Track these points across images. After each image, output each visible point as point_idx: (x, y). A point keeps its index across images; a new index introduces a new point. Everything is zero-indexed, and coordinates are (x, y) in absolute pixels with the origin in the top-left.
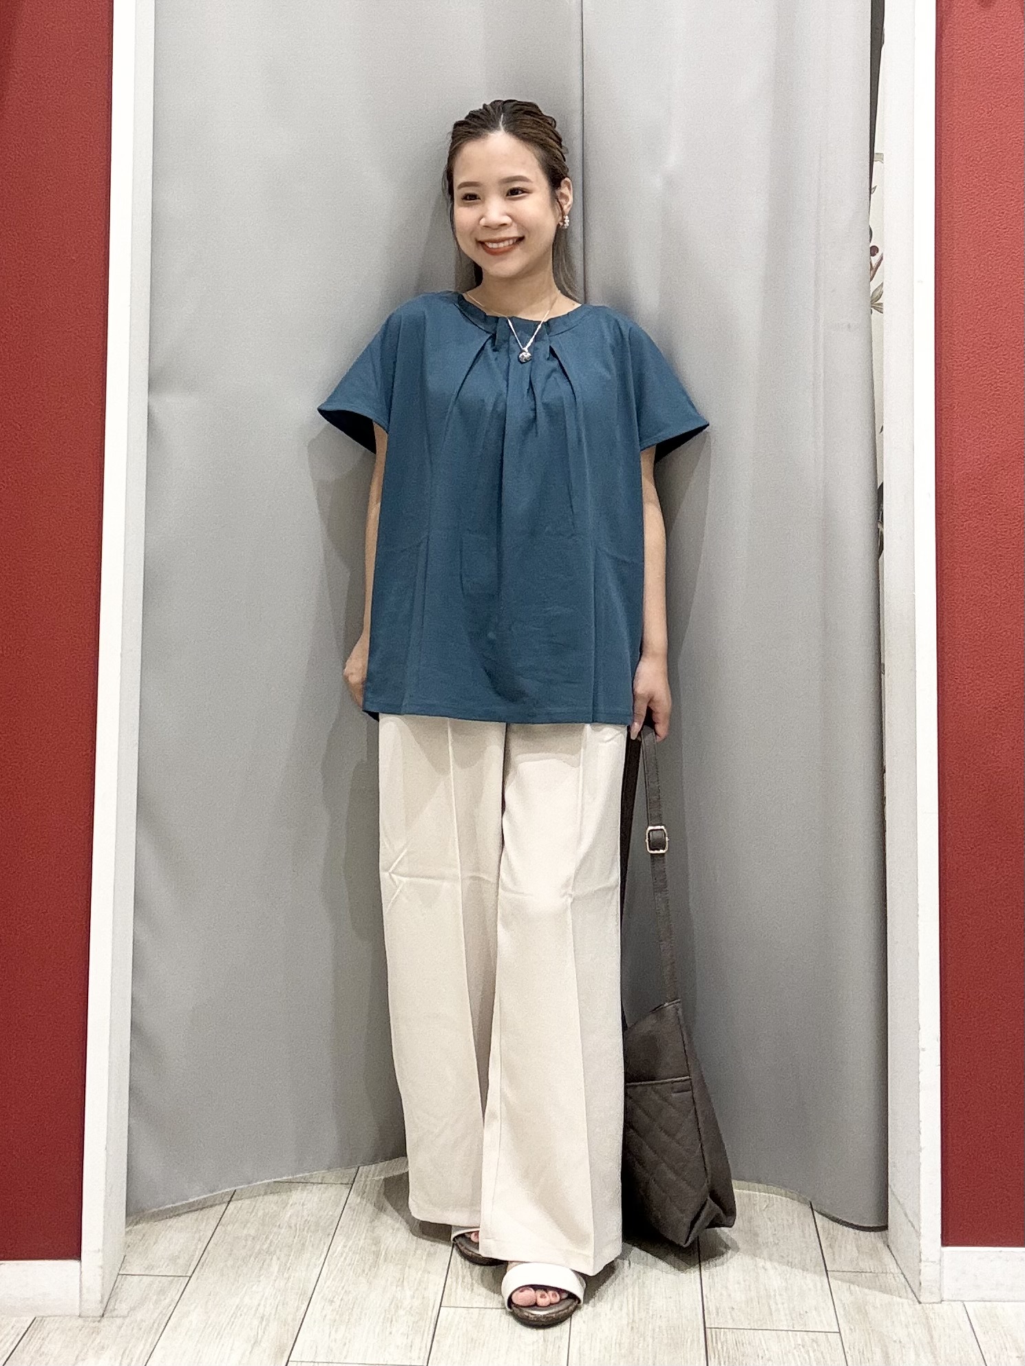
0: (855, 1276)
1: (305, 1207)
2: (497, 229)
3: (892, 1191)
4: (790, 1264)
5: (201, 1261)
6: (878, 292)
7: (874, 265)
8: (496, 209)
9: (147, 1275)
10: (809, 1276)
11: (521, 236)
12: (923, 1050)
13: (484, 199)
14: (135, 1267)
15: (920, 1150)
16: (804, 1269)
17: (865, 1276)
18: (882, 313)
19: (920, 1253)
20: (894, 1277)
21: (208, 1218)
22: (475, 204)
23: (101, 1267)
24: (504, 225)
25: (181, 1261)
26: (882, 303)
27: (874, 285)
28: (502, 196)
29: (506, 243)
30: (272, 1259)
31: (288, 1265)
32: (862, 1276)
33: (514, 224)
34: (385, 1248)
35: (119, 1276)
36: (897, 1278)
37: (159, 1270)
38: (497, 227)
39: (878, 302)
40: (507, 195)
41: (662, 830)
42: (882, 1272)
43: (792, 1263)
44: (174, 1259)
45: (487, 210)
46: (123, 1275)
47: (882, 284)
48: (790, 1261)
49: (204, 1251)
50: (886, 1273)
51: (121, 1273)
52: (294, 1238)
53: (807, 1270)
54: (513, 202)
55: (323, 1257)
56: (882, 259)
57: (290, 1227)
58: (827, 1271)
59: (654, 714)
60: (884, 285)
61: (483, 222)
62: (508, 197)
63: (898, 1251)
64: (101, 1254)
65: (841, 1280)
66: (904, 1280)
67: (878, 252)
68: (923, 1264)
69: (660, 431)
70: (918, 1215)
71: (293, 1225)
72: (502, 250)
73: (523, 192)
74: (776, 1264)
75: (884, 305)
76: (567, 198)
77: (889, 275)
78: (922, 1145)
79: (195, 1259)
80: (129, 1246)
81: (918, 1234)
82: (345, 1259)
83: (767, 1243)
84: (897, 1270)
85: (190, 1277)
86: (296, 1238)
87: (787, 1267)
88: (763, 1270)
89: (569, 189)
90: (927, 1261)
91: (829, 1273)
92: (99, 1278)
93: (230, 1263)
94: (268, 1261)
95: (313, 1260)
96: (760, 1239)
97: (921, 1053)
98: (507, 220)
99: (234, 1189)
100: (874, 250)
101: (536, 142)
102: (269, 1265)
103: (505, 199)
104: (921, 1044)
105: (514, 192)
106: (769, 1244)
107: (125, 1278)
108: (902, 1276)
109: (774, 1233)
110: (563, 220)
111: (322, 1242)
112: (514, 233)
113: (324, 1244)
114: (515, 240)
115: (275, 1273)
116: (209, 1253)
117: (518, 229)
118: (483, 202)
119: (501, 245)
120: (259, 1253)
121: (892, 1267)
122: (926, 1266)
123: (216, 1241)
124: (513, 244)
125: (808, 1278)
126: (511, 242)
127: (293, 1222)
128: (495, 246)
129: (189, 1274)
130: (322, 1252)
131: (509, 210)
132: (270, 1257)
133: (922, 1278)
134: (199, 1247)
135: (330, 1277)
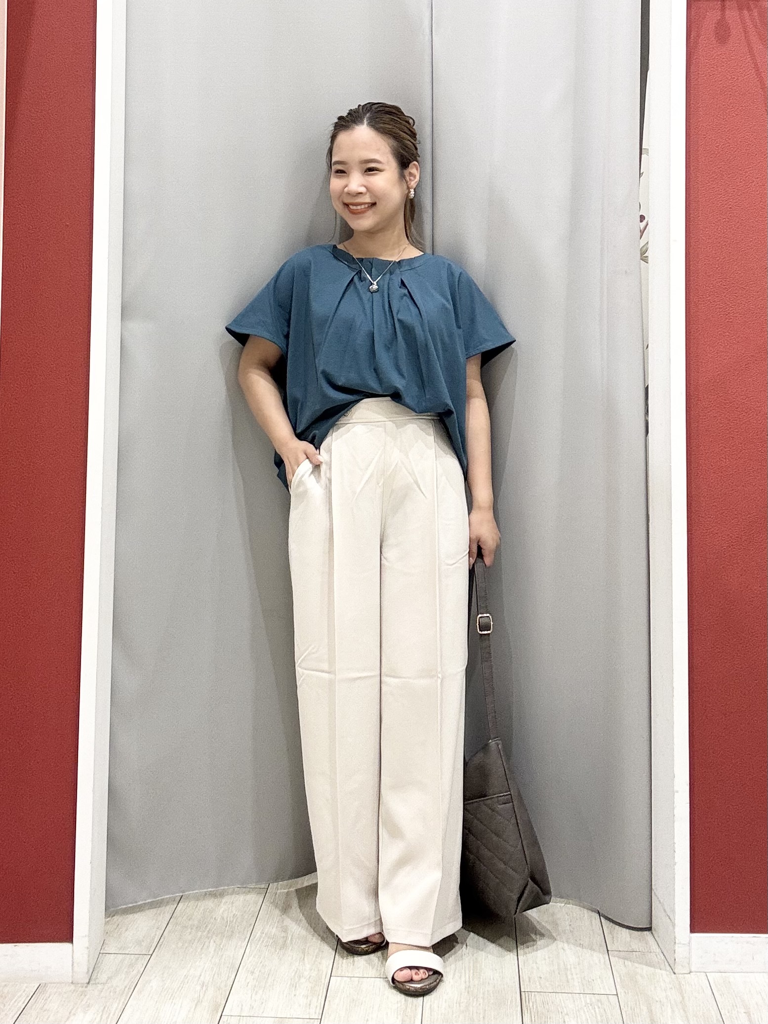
0: (628, 954)
1: (234, 905)
2: (356, 196)
3: (655, 893)
4: (581, 946)
5: (160, 943)
6: (645, 248)
7: (642, 228)
8: (356, 182)
9: (120, 954)
10: (595, 954)
11: (373, 201)
12: (677, 792)
13: (349, 174)
14: (111, 948)
15: (675, 864)
16: (592, 949)
17: (636, 955)
18: (647, 263)
19: (675, 938)
20: (656, 955)
21: (164, 913)
22: (343, 176)
23: (88, 948)
24: (361, 193)
25: (144, 944)
26: (648, 256)
27: (642, 242)
28: (362, 172)
29: (363, 207)
30: (210, 942)
31: (221, 946)
32: (633, 954)
33: (368, 194)
34: (291, 934)
35: (99, 955)
36: (658, 956)
37: (129, 949)
38: (355, 195)
39: (644, 255)
40: (366, 171)
41: (488, 617)
42: (648, 952)
43: (583, 945)
44: (139, 943)
45: (350, 182)
46: (103, 953)
47: (648, 242)
48: (582, 943)
49: (161, 936)
50: (651, 952)
51: (101, 952)
52: (226, 927)
53: (594, 950)
54: (369, 177)
55: (247, 940)
56: (647, 224)
57: (223, 919)
58: (608, 951)
59: (482, 550)
60: (649, 243)
61: (346, 190)
62: (366, 173)
63: (659, 937)
64: (87, 939)
65: (619, 957)
66: (663, 957)
67: (644, 219)
68: (677, 945)
69: (481, 345)
70: (673, 911)
71: (225, 918)
72: (359, 211)
73: (377, 170)
74: (572, 947)
75: (649, 257)
76: (415, 177)
77: (653, 236)
78: (676, 860)
79: (155, 942)
80: (107, 933)
81: (674, 925)
82: (263, 942)
83: (565, 930)
84: (658, 950)
85: (152, 955)
86: (227, 927)
87: (580, 948)
88: (562, 950)
89: (417, 169)
90: (680, 943)
91: (609, 952)
92: (86, 956)
93: (180, 944)
94: (207, 944)
95: (239, 944)
96: (560, 928)
97: (676, 793)
98: (363, 190)
99: (181, 894)
100: (642, 218)
101: (390, 134)
102: (208, 947)
103: (363, 174)
104: (676, 788)
105: (371, 170)
106: (567, 931)
107: (105, 956)
108: (662, 955)
109: (570, 923)
110: (409, 192)
111: (246, 930)
112: (367, 199)
113: (248, 931)
114: (370, 205)
115: (212, 952)
116: (164, 938)
117: (371, 197)
118: (348, 176)
119: (359, 207)
120: (201, 938)
121: (654, 947)
122: (679, 947)
123: (170, 928)
124: (368, 207)
125: (594, 956)
126: (366, 206)
127: (225, 916)
128: (354, 208)
129: (151, 953)
130: (246, 937)
131: (365, 184)
132: (209, 940)
133: (676, 956)
134: (157, 933)
135: (252, 954)
